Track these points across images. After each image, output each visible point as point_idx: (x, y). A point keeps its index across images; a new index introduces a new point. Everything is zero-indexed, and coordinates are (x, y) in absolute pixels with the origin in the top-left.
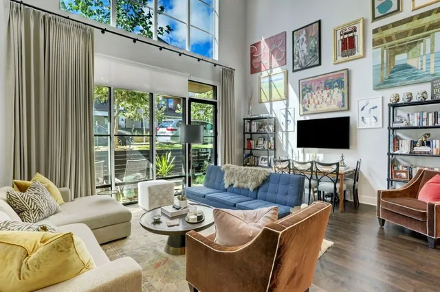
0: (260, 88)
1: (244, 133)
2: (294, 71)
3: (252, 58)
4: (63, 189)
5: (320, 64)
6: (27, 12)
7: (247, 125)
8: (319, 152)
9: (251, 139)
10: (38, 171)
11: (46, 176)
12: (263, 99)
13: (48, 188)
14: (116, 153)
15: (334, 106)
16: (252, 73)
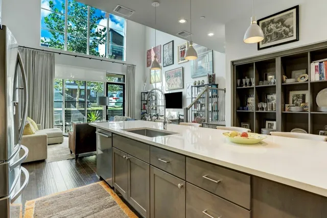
0: (150, 76)
1: (141, 101)
2: (164, 67)
3: (148, 58)
4: (38, 124)
5: (173, 63)
6: (26, 50)
7: (143, 96)
8: (173, 111)
9: (146, 104)
10: (29, 116)
11: (32, 119)
12: (152, 81)
13: (31, 122)
14: (66, 111)
15: (178, 86)
16: (147, 67)
